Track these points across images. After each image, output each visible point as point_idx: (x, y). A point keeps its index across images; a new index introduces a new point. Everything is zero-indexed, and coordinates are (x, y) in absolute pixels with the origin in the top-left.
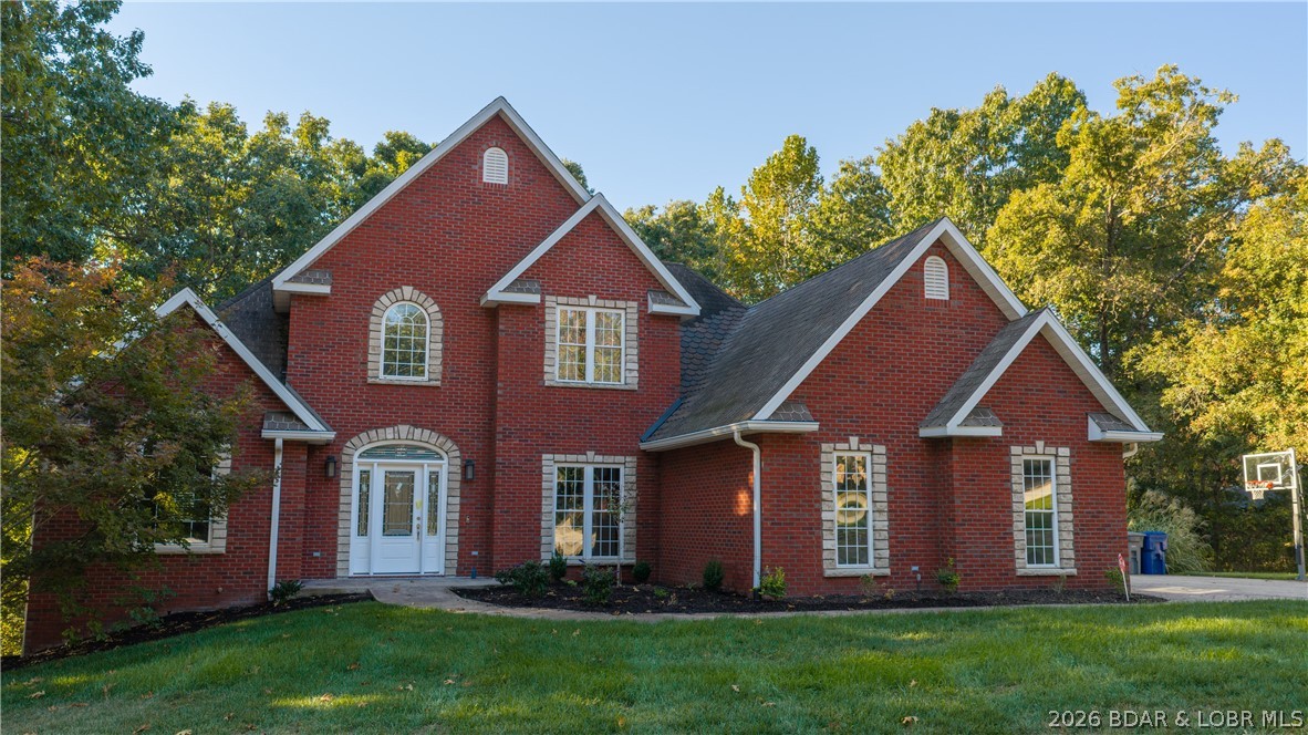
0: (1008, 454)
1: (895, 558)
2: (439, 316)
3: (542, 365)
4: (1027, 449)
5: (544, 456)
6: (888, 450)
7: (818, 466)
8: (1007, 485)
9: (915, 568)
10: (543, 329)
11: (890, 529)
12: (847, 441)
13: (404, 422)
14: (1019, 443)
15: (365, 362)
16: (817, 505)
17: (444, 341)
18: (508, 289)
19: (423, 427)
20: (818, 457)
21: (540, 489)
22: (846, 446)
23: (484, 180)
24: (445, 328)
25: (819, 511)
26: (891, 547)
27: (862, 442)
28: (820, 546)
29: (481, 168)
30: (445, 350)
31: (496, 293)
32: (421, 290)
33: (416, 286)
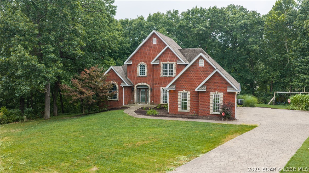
0: (210, 94)
1: (191, 109)
2: (147, 66)
3: (160, 73)
4: (214, 93)
5: (161, 88)
6: (190, 92)
7: (178, 95)
8: (209, 99)
9: (194, 111)
10: (160, 68)
11: (190, 105)
12: (183, 91)
13: (142, 82)
14: (212, 92)
15: (137, 74)
16: (177, 101)
17: (147, 70)
18: (153, 62)
19: (145, 83)
20: (178, 93)
21: (160, 93)
22: (183, 92)
23: (153, 44)
24: (148, 68)
25: (178, 102)
26: (190, 108)
27: (186, 91)
28: (178, 107)
29: (152, 42)
30: (148, 71)
31: (152, 63)
32: (144, 62)
33: (143, 62)
